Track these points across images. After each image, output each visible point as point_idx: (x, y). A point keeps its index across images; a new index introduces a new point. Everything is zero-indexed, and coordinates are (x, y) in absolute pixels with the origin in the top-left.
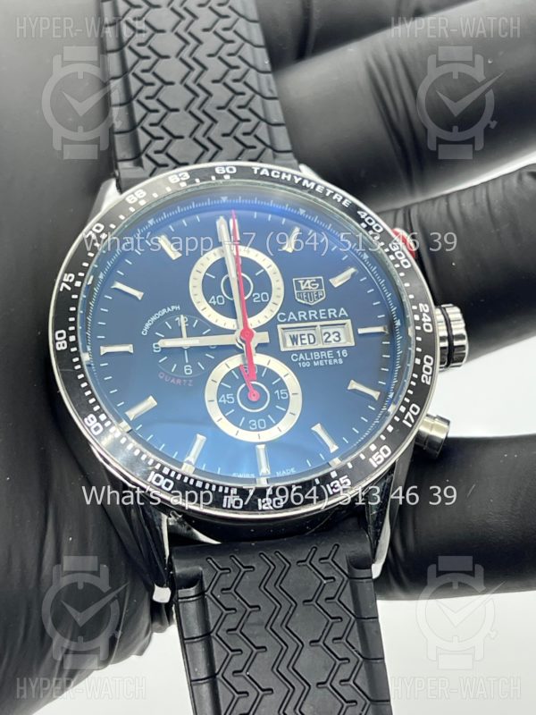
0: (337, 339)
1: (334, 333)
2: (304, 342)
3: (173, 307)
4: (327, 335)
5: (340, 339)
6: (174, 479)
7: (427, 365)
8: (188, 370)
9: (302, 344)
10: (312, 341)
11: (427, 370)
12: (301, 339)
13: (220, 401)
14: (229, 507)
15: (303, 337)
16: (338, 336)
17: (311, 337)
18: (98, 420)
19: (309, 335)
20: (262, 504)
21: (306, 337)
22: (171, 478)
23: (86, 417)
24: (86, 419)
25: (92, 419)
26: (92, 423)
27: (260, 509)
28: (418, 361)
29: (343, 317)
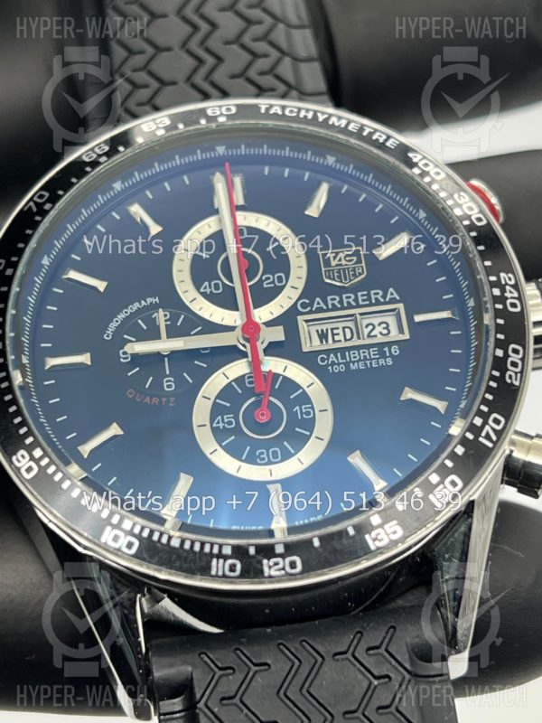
0: (385, 332)
1: (380, 324)
2: (337, 338)
3: (149, 300)
4: (371, 327)
5: (389, 332)
6: (139, 537)
7: (514, 358)
8: (169, 385)
9: (334, 341)
10: (348, 336)
11: (514, 364)
12: (333, 335)
13: (214, 425)
14: (220, 573)
15: (335, 332)
16: (387, 328)
17: (347, 330)
18: (32, 458)
19: (344, 328)
20: (270, 567)
21: (340, 331)
22: (134, 535)
23: (15, 454)
24: (14, 458)
25: (23, 456)
26: (24, 462)
27: (266, 574)
28: (500, 353)
29: (393, 301)
